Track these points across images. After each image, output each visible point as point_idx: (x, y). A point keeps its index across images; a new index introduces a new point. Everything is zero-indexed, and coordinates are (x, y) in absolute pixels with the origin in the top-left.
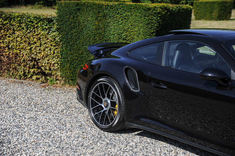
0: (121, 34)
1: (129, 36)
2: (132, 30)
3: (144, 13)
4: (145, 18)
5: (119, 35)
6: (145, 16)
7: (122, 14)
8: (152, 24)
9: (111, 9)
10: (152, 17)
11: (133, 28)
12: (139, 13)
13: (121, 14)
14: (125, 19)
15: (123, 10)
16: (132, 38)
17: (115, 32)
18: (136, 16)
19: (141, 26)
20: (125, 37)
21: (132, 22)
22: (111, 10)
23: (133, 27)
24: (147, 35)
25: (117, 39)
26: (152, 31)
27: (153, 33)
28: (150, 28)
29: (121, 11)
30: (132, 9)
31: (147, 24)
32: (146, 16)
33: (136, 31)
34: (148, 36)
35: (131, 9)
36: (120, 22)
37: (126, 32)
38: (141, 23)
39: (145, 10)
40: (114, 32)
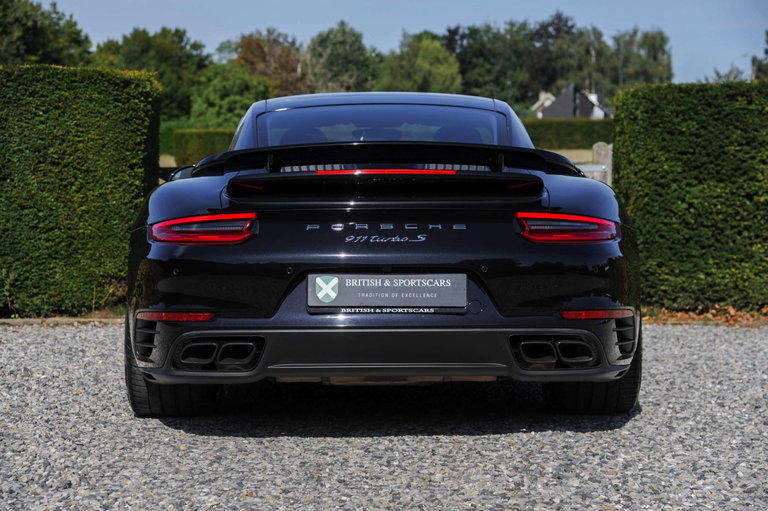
0: (45, 148)
1: (71, 155)
2: (81, 139)
3: (115, 93)
4: (116, 106)
5: (39, 152)
6: (116, 100)
7: (45, 94)
8: (138, 122)
9: (8, 81)
10: (136, 104)
11: (82, 132)
12: (99, 93)
13: (43, 96)
14: (57, 108)
15: (50, 83)
16: (79, 158)
17: (25, 146)
18: (91, 100)
19: (107, 127)
20: (55, 156)
21: (78, 117)
22: (10, 84)
23: (81, 129)
24: (127, 150)
25: (31, 165)
26: (139, 140)
27: (139, 144)
28: (132, 131)
29: (42, 88)
30: (76, 82)
31: (126, 121)
32: (119, 101)
33: (93, 140)
34: (128, 153)
35: (72, 82)
36: (39, 116)
37: (60, 144)
38: (108, 117)
39: (116, 84)
40: (20, 144)
